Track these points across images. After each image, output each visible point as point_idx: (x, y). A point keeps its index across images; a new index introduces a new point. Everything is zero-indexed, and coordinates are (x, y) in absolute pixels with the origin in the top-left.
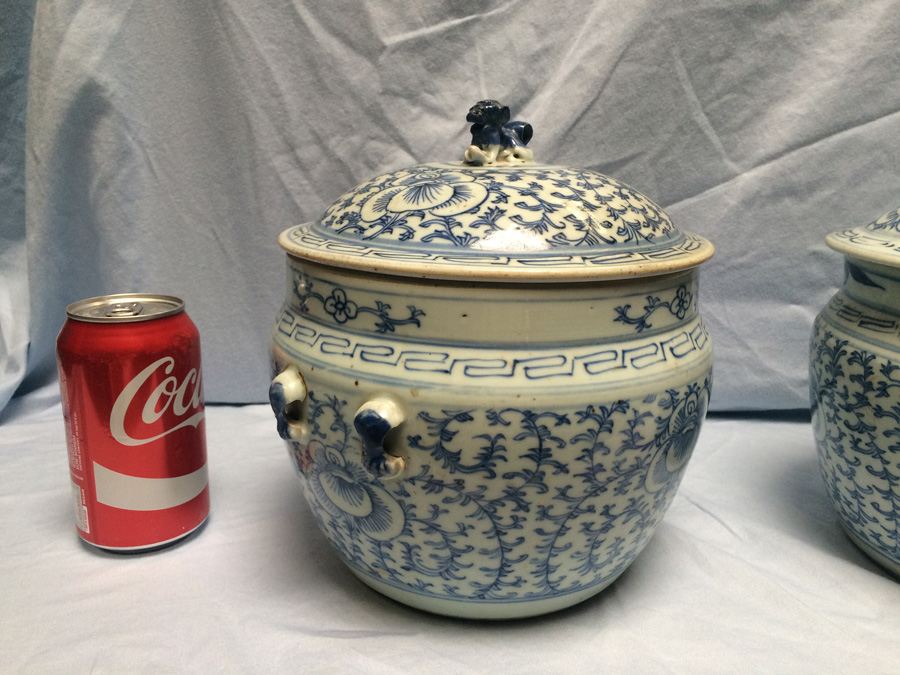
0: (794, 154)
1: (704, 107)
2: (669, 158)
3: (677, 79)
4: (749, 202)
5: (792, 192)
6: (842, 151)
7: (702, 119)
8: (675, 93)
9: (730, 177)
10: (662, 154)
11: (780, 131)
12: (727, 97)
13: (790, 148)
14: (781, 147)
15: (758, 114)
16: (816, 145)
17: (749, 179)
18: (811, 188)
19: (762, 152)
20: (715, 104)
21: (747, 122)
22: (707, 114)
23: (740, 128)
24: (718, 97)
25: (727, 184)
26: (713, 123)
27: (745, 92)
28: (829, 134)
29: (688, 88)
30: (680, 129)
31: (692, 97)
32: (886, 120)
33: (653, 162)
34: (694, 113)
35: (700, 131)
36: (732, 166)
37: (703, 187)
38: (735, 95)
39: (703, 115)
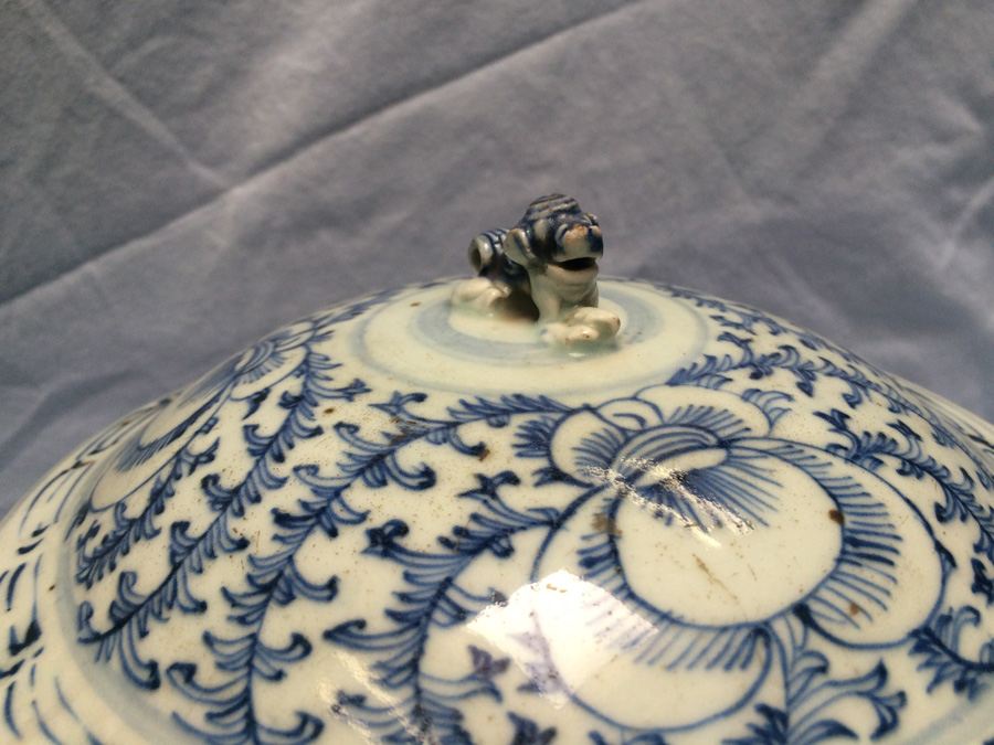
0: (319, 149)
1: (108, 64)
2: (68, 169)
3: (25, 14)
4: (254, 239)
5: (327, 218)
6: (409, 137)
7: (112, 91)
8: (32, 41)
9: (209, 196)
10: (49, 162)
11: (282, 107)
12: (152, 45)
13: (306, 139)
14: (288, 138)
15: (234, 73)
16: (355, 131)
17: (245, 197)
18: (365, 210)
19: (256, 147)
20: (130, 60)
21: (213, 91)
22: (121, 80)
23: (201, 103)
24: (133, 44)
25: (208, 208)
26: (139, 95)
27: (191, 32)
28: (374, 107)
29: (55, 29)
30: (69, 112)
31: (73, 48)
32: (481, 76)
33: (39, 177)
34: (91, 80)
35: (113, 114)
36: (207, 175)
37: (156, 217)
38: (169, 40)
39: (109, 81)
